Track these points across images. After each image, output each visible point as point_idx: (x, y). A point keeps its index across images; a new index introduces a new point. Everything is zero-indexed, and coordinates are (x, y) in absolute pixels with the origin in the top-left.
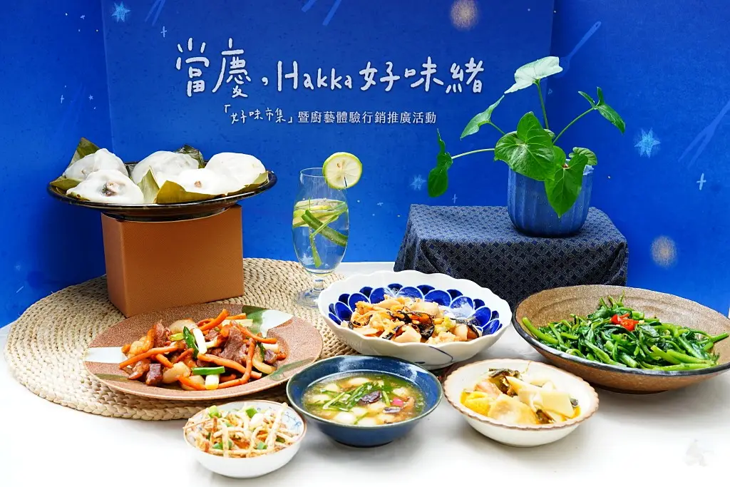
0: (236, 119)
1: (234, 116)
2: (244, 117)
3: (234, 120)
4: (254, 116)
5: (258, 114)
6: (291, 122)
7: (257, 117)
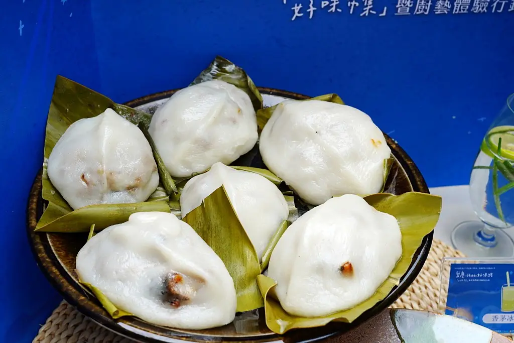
0: (299, 13)
1: (297, 8)
2: (312, 9)
3: (296, 14)
4: (329, 7)
5: (334, 4)
6: (384, 14)
7: (333, 9)
